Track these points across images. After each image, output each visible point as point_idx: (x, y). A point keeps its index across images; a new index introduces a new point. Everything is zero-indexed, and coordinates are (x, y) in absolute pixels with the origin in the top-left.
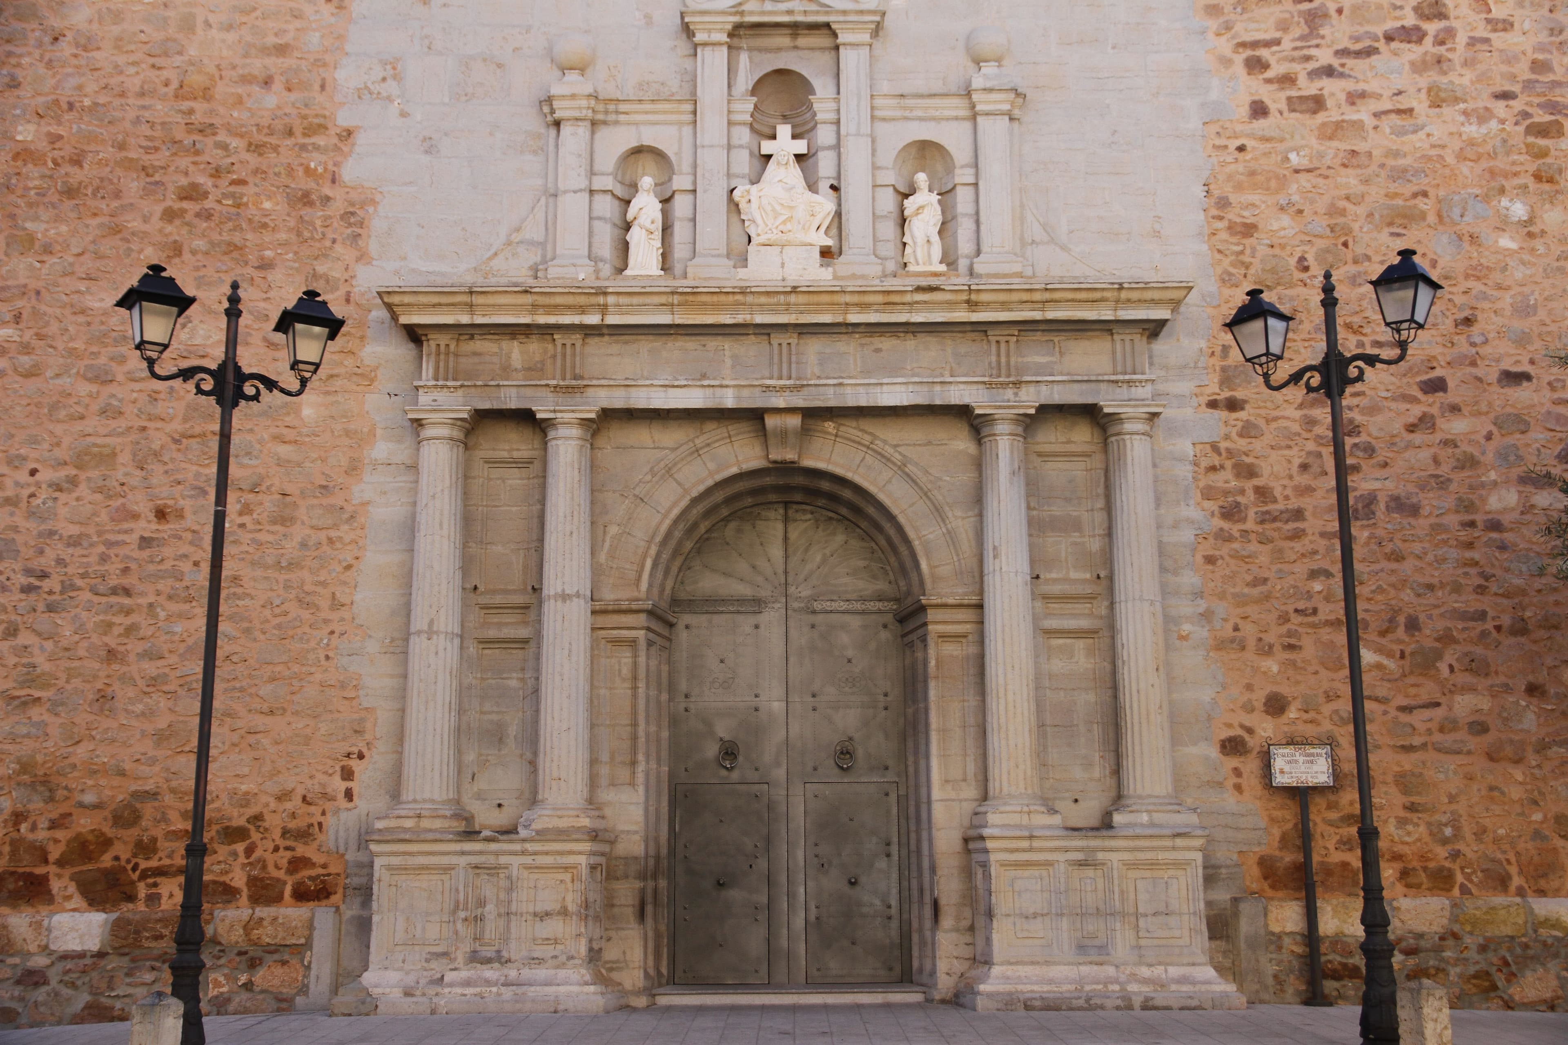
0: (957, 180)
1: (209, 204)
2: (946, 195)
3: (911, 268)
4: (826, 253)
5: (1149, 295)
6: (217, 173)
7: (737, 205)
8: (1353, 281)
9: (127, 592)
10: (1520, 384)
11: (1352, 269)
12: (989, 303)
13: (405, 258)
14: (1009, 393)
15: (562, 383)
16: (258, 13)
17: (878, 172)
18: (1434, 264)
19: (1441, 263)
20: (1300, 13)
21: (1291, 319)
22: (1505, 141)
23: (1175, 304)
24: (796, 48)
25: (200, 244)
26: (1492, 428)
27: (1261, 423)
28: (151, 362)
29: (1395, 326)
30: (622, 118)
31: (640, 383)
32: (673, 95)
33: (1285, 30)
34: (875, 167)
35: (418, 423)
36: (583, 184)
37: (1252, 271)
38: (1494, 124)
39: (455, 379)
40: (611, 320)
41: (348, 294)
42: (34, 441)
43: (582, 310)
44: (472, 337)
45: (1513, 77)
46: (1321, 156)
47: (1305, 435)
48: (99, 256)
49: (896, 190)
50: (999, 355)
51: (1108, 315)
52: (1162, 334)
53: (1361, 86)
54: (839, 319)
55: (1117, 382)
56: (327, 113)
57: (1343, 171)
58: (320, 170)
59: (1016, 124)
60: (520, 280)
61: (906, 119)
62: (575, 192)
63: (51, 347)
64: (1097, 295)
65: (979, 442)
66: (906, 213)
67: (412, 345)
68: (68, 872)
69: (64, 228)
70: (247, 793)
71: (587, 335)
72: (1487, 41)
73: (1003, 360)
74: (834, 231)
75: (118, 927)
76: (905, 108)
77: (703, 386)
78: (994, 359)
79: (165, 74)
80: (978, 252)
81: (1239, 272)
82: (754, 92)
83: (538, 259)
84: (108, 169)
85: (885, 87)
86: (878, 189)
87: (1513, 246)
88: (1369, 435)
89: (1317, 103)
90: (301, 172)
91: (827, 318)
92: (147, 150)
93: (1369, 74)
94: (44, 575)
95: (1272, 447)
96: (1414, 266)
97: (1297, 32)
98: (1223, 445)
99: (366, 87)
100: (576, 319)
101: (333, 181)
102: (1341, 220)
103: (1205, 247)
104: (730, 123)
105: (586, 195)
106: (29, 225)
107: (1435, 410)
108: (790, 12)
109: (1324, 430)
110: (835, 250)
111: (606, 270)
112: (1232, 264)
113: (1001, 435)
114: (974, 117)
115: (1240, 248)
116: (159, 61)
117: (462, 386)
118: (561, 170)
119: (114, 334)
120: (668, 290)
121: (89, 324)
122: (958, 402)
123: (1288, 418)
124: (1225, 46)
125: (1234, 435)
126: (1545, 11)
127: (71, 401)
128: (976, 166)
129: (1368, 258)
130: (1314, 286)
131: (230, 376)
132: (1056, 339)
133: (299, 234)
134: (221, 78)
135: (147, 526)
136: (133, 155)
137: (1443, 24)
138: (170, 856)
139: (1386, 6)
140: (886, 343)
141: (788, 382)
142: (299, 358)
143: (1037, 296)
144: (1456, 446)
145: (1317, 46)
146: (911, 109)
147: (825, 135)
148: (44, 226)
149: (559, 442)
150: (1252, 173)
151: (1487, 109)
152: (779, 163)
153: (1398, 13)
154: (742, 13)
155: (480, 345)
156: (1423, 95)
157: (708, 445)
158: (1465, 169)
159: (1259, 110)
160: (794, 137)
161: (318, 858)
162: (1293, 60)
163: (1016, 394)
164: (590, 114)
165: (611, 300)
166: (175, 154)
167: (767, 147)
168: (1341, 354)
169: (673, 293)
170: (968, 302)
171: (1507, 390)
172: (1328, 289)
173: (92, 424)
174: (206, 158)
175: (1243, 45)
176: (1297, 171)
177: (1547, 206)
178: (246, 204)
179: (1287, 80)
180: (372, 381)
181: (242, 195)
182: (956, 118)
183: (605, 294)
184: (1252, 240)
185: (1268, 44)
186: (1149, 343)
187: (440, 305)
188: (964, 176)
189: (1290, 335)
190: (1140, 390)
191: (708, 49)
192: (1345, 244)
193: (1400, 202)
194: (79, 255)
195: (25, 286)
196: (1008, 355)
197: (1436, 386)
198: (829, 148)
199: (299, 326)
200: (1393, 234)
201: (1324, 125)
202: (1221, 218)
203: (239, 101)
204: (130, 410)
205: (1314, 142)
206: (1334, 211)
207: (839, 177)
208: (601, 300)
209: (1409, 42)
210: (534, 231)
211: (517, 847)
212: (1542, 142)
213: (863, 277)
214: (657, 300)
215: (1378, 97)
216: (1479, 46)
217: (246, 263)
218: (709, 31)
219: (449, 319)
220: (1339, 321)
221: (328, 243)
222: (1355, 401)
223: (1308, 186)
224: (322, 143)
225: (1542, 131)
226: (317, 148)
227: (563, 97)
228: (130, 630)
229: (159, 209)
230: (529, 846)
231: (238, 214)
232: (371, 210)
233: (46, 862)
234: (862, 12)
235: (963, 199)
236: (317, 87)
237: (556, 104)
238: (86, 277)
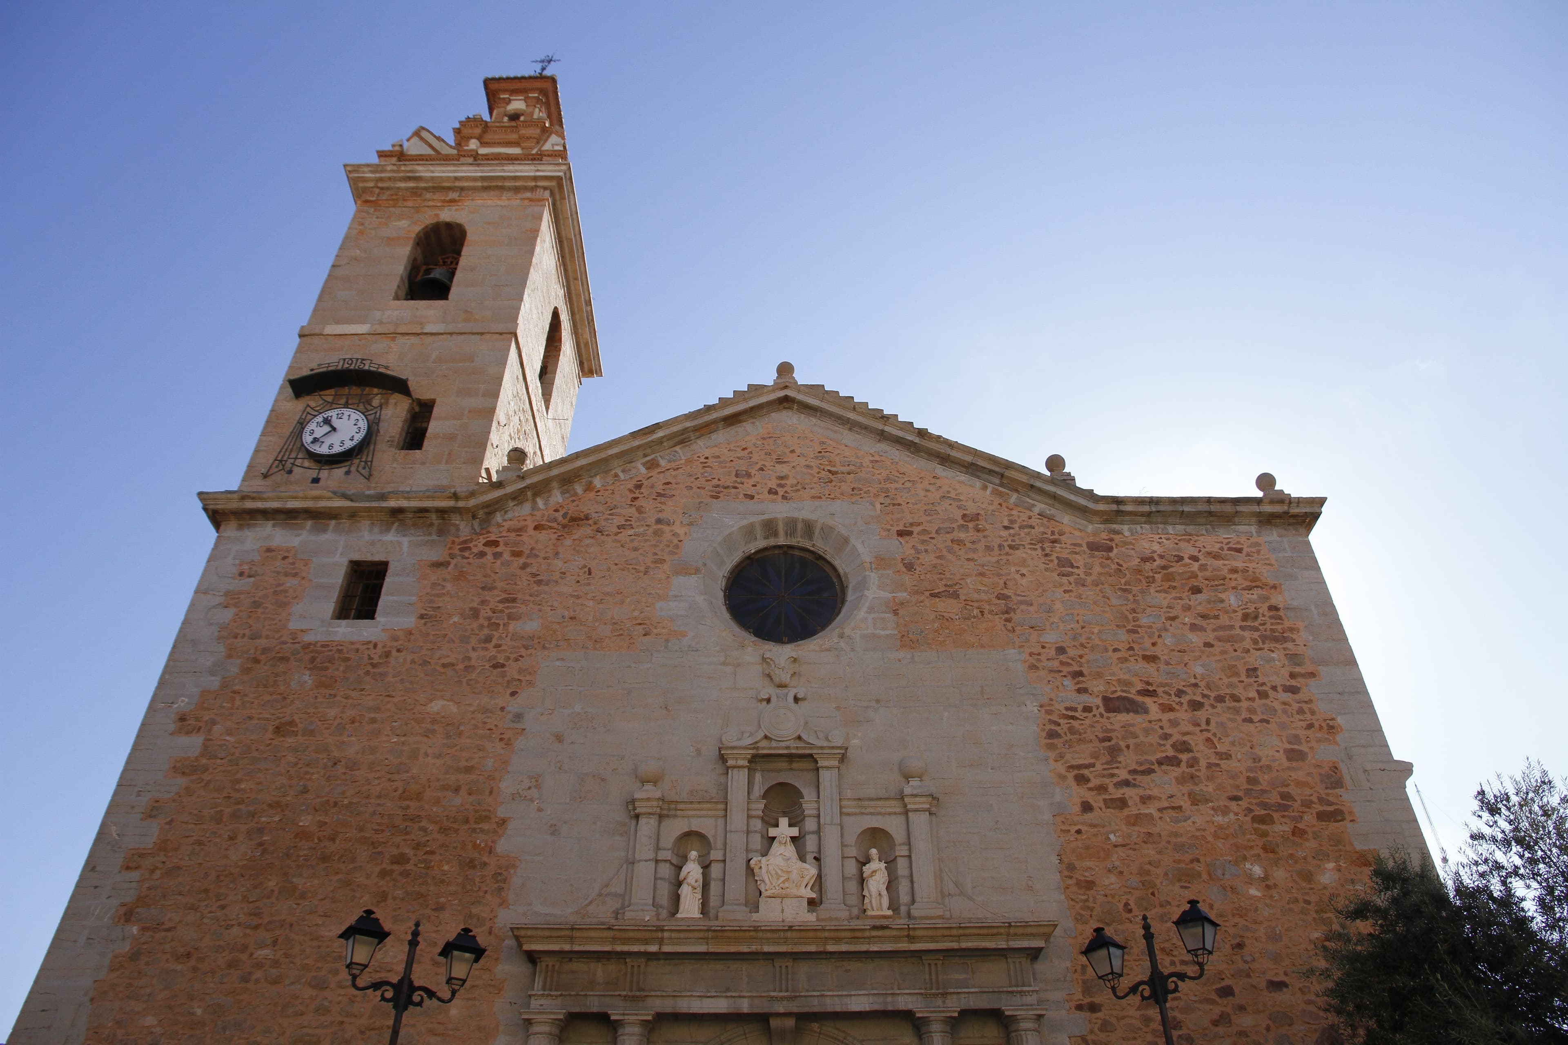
0: (897, 854)
1: (409, 867)
2: (891, 864)
3: (869, 913)
4: (811, 903)
5: (1029, 930)
6: (417, 846)
7: (753, 870)
8: (1162, 918)
10: (1281, 990)
11: (1159, 910)
12: (922, 937)
13: (531, 904)
14: (939, 1002)
15: (629, 994)
16: (458, 747)
17: (845, 849)
18: (1211, 907)
19: (1215, 907)
20: (1104, 748)
21: (1125, 948)
22: (1240, 827)
23: (1047, 937)
24: (791, 769)
25: (399, 893)
26: (1269, 1022)
27: (1114, 1020)
28: (354, 977)
29: (1193, 952)
30: (679, 813)
31: (684, 994)
32: (712, 798)
33: (1097, 758)
34: (843, 845)
35: (529, 1022)
36: (652, 855)
37: (1095, 913)
38: (1231, 816)
39: (556, 990)
40: (666, 949)
41: (491, 928)
43: (646, 942)
44: (571, 960)
45: (1237, 787)
46: (1129, 836)
47: (1145, 1029)
48: (334, 901)
49: (857, 860)
50: (930, 973)
51: (1002, 945)
52: (1041, 957)
53: (1148, 792)
54: (821, 949)
55: (1012, 992)
56: (491, 809)
57: (1144, 845)
58: (483, 845)
59: (934, 817)
60: (607, 920)
61: (863, 814)
62: (646, 861)
63: (292, 962)
64: (995, 931)
65: (920, 1038)
66: (865, 875)
67: (530, 965)
69: (316, 882)
71: (649, 959)
72: (1218, 765)
73: (934, 977)
74: (817, 888)
76: (861, 807)
77: (727, 997)
78: (927, 977)
79: (396, 784)
80: (913, 902)
81: (1086, 913)
82: (764, 797)
83: (619, 906)
84: (351, 844)
85: (849, 794)
86: (846, 860)
87: (1258, 894)
88: (1189, 1029)
89: (1122, 803)
90: (470, 846)
91: (812, 948)
92: (377, 831)
93: (1152, 785)
95: (1124, 1039)
96: (1199, 911)
97: (1104, 759)
98: (1089, 1038)
99: (518, 793)
100: (642, 948)
101: (490, 852)
102: (1147, 878)
103: (1063, 897)
104: (749, 817)
105: (653, 864)
106: (295, 880)
107: (1229, 1010)
108: (787, 748)
109: (1157, 1025)
110: (817, 900)
111: (664, 913)
112: (1082, 908)
113: (935, 1032)
114: (906, 812)
115: (1086, 897)
116: (393, 777)
117: (561, 995)
118: (637, 846)
119: (335, 954)
120: (705, 928)
121: (319, 947)
122: (904, 1008)
123: (1132, 1017)
124: (1061, 768)
125: (1096, 1030)
126: (1248, 748)
127: (298, 1002)
128: (910, 844)
129: (1169, 903)
130: (1137, 923)
131: (405, 987)
132: (969, 962)
133: (464, 887)
134: (429, 787)
136: (367, 835)
137: (1190, 755)
139: (1155, 744)
140: (853, 966)
141: (786, 994)
142: (453, 975)
143: (954, 932)
144: (1248, 1036)
145: (1117, 768)
146: (866, 808)
147: (810, 824)
148: (304, 880)
149: (625, 1037)
150: (1087, 848)
151: (1226, 806)
152: (780, 843)
153: (1163, 748)
154: (757, 748)
155: (577, 965)
156: (1186, 798)
157: (730, 1040)
158: (1220, 844)
159: (1087, 807)
160: (790, 826)
162: (1104, 776)
163: (944, 1002)
164: (658, 810)
165: (666, 935)
166: (393, 834)
167: (772, 832)
168: (1161, 973)
169: (708, 930)
170: (908, 936)
171: (1273, 994)
172: (1146, 927)
173: (308, 1019)
174: (412, 836)
175: (1072, 767)
176: (1116, 846)
177: (1275, 868)
178: (433, 867)
179: (1102, 789)
180: (500, 990)
181: (431, 861)
182: (895, 813)
183: (663, 930)
184: (1092, 892)
185: (1087, 766)
186: (1032, 964)
187: (551, 937)
188: (902, 851)
189: (1126, 957)
190: (1029, 998)
191: (735, 771)
192: (1153, 894)
193: (1182, 865)
194: (322, 900)
195: (284, 920)
196: (937, 974)
197: (1226, 992)
198: (813, 833)
199: (456, 953)
200: (1182, 887)
201: (1128, 816)
202: (1071, 877)
203: (438, 801)
204: (335, 1009)
205: (1124, 828)
206: (1142, 872)
207: (819, 852)
208: (660, 935)
209: (1172, 766)
210: (617, 887)
212: (1263, 827)
213: (837, 919)
214: (697, 935)
215: (1159, 799)
216: (1214, 768)
217: (427, 906)
218: (737, 759)
219: (555, 947)
220: (1156, 947)
221: (481, 894)
222: (1175, 1003)
223: (1124, 855)
224: (486, 828)
225: (1261, 820)
226: (482, 830)
227: (642, 800)
229: (378, 869)
231: (427, 873)
232: (512, 871)
234: (833, 748)
235: (902, 866)
236: (487, 792)
237: (637, 804)
238: (325, 916)
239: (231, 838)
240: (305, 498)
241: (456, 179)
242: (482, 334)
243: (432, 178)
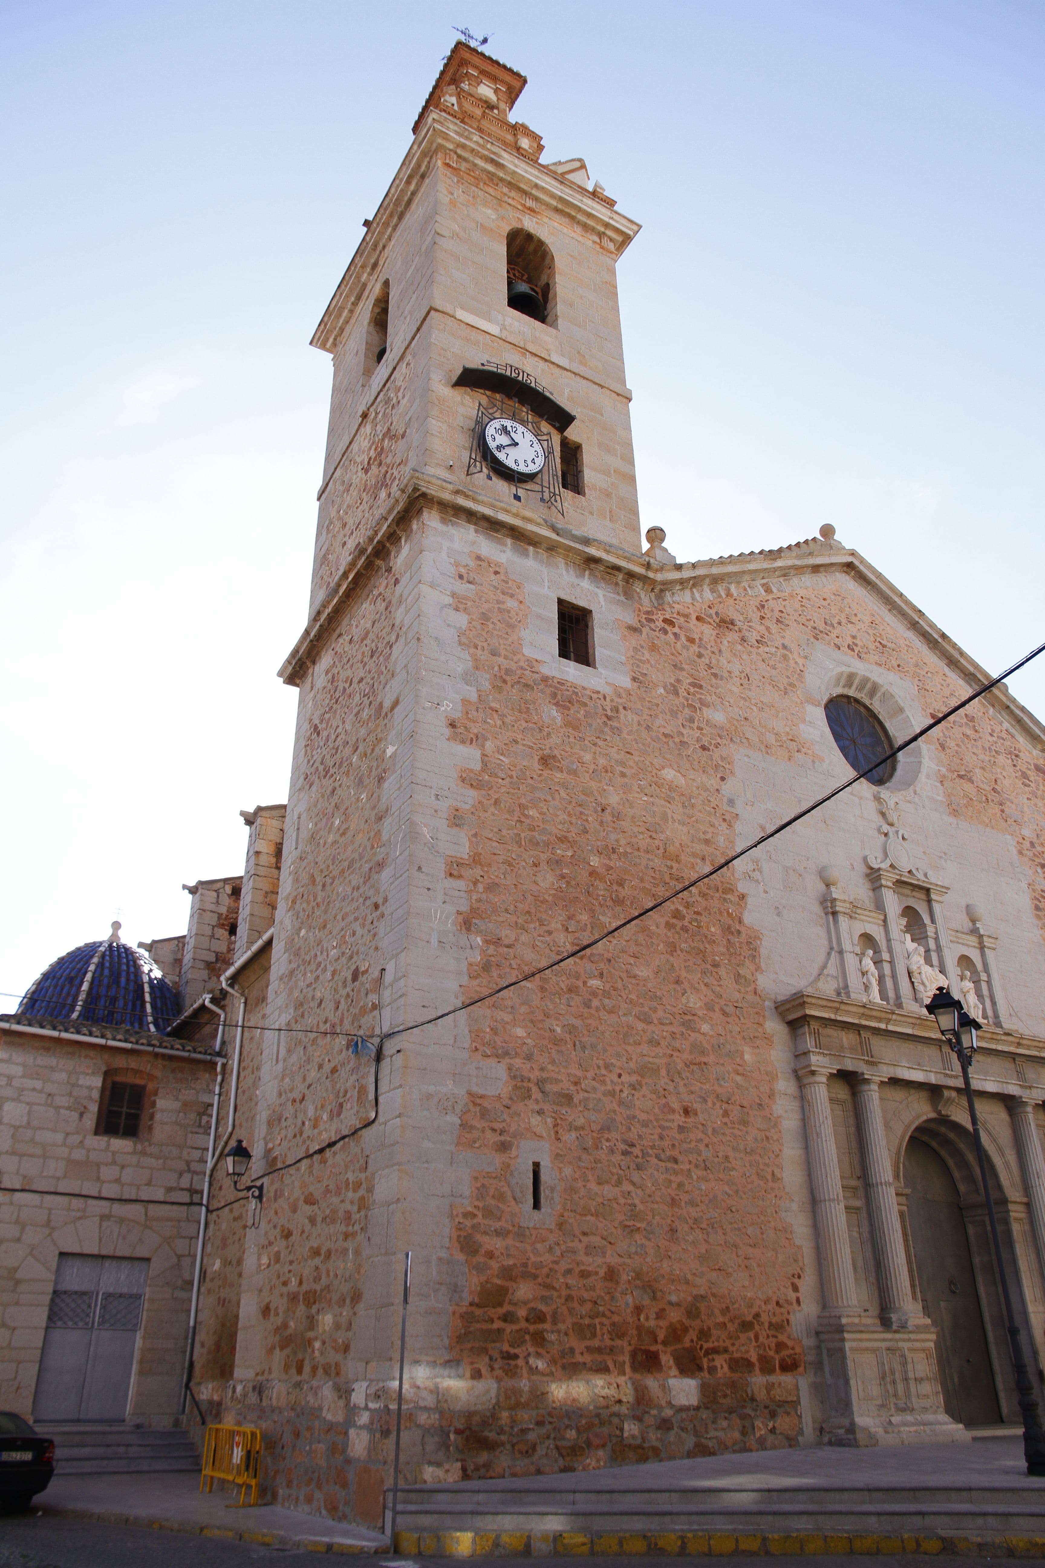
1: (685, 923)
6: (687, 905)
7: (910, 974)
9: (676, 1161)
15: (869, 1059)
16: (695, 818)
24: (913, 895)
25: (684, 946)
30: (856, 916)
31: (899, 1064)
36: (852, 949)
39: (825, 1050)
40: (889, 1027)
42: (618, 1055)
43: (880, 1020)
44: (826, 1026)
48: (637, 944)
50: (1020, 1070)
56: (732, 882)
58: (734, 914)
61: (958, 942)
62: (850, 953)
63: (620, 995)
66: (964, 990)
68: (669, 1349)
70: (750, 1299)
71: (873, 1034)
73: (1023, 1074)
75: (704, 1388)
76: (957, 936)
77: (923, 1070)
78: (1020, 1073)
79: (657, 842)
80: (996, 1016)
82: (902, 915)
83: (836, 986)
84: (635, 892)
85: (950, 925)
90: (725, 914)
92: (653, 884)
94: (632, 1145)
99: (748, 871)
100: (876, 1025)
101: (741, 922)
106: (600, 917)
108: (907, 877)
113: (1030, 1112)
114: (981, 948)
116: (654, 835)
117: (840, 1056)
118: (842, 939)
122: (1013, 1094)
127: (634, 1032)
128: (987, 972)
133: (728, 950)
134: (683, 851)
135: (679, 1119)
136: (647, 886)
138: (718, 1341)
146: (959, 937)
148: (609, 920)
149: (872, 1093)
154: (901, 875)
155: (829, 1031)
157: (912, 1102)
161: (790, 1343)
163: (1030, 1093)
164: (847, 911)
166: (666, 889)
170: (1018, 1043)
173: (645, 1048)
178: (703, 927)
181: (701, 921)
182: (976, 947)
191: (886, 890)
195: (602, 954)
196: (1024, 1072)
203: (692, 866)
204: (663, 1043)
208: (891, 1016)
210: (832, 970)
211: (906, 1336)
218: (885, 881)
219: (825, 1015)
221: (742, 959)
224: (733, 899)
226: (731, 901)
228: (680, 1185)
230: (912, 1336)
231: (700, 932)
232: (759, 943)
233: (656, 1341)
234: (942, 887)
237: (838, 903)
238: (634, 956)
239: (535, 865)
240: (516, 515)
241: (536, 186)
242: (602, 387)
243: (515, 172)
